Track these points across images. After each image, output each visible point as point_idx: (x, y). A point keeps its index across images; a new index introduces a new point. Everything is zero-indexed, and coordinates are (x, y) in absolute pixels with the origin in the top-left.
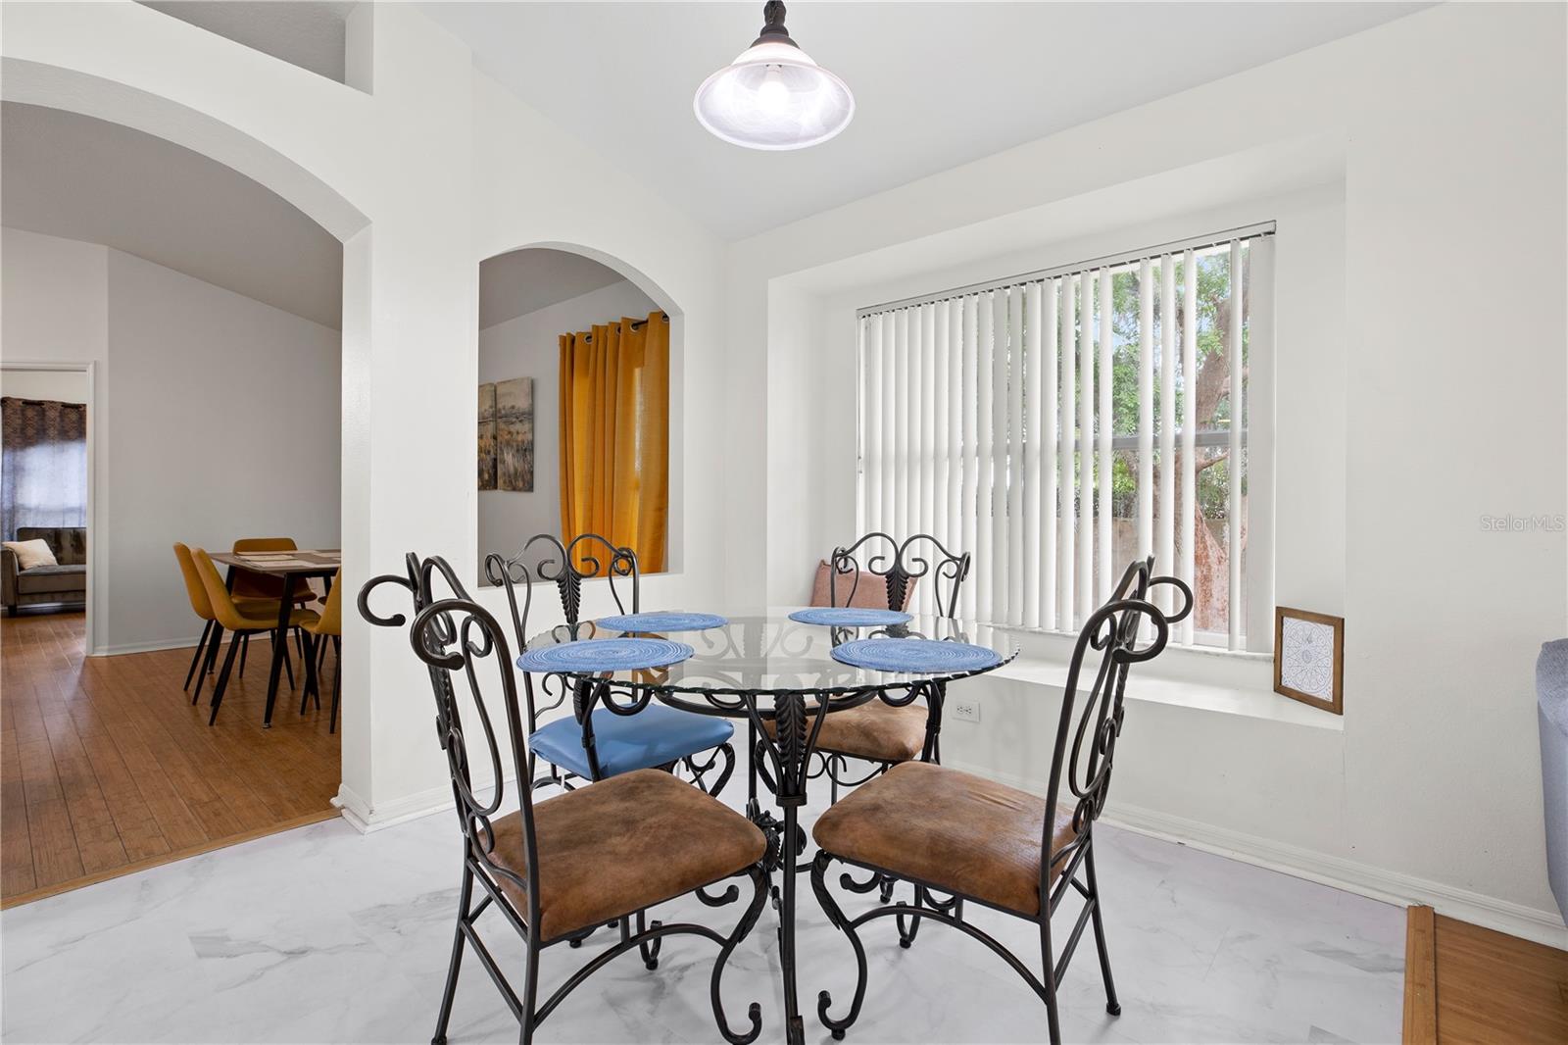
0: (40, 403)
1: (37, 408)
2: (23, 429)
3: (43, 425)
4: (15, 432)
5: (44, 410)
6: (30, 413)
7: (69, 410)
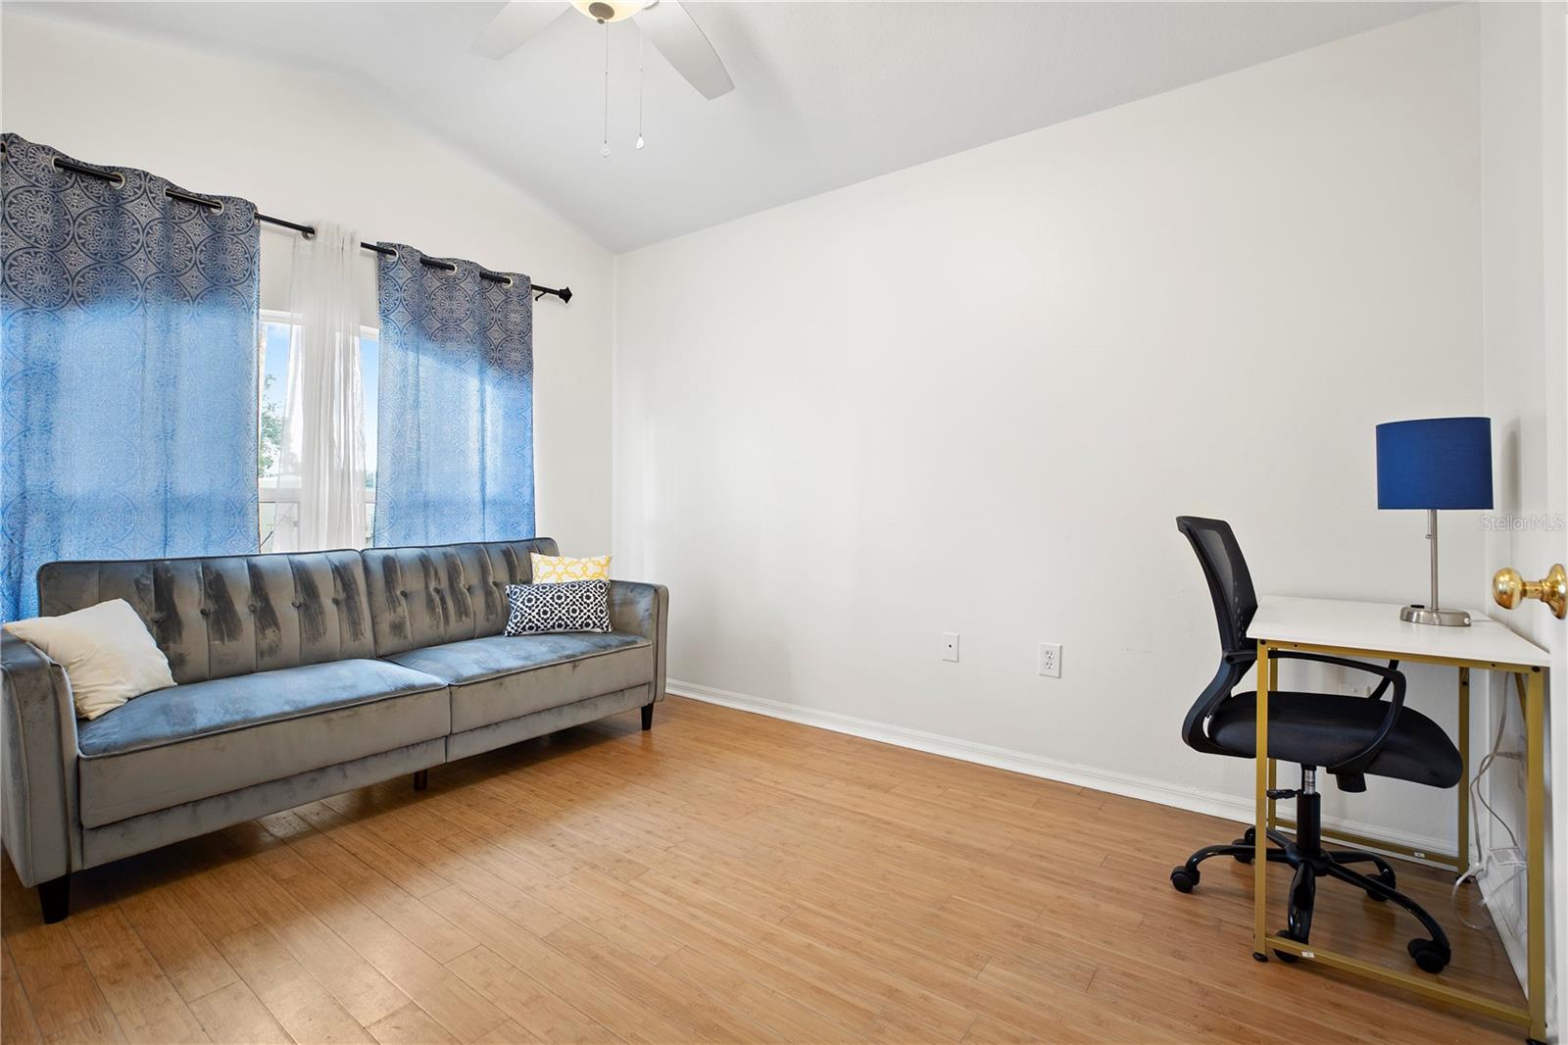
0: (106, 176)
1: (98, 187)
2: (55, 248)
3: (112, 243)
4: (31, 250)
5: (118, 200)
6: (78, 198)
7: (184, 207)
